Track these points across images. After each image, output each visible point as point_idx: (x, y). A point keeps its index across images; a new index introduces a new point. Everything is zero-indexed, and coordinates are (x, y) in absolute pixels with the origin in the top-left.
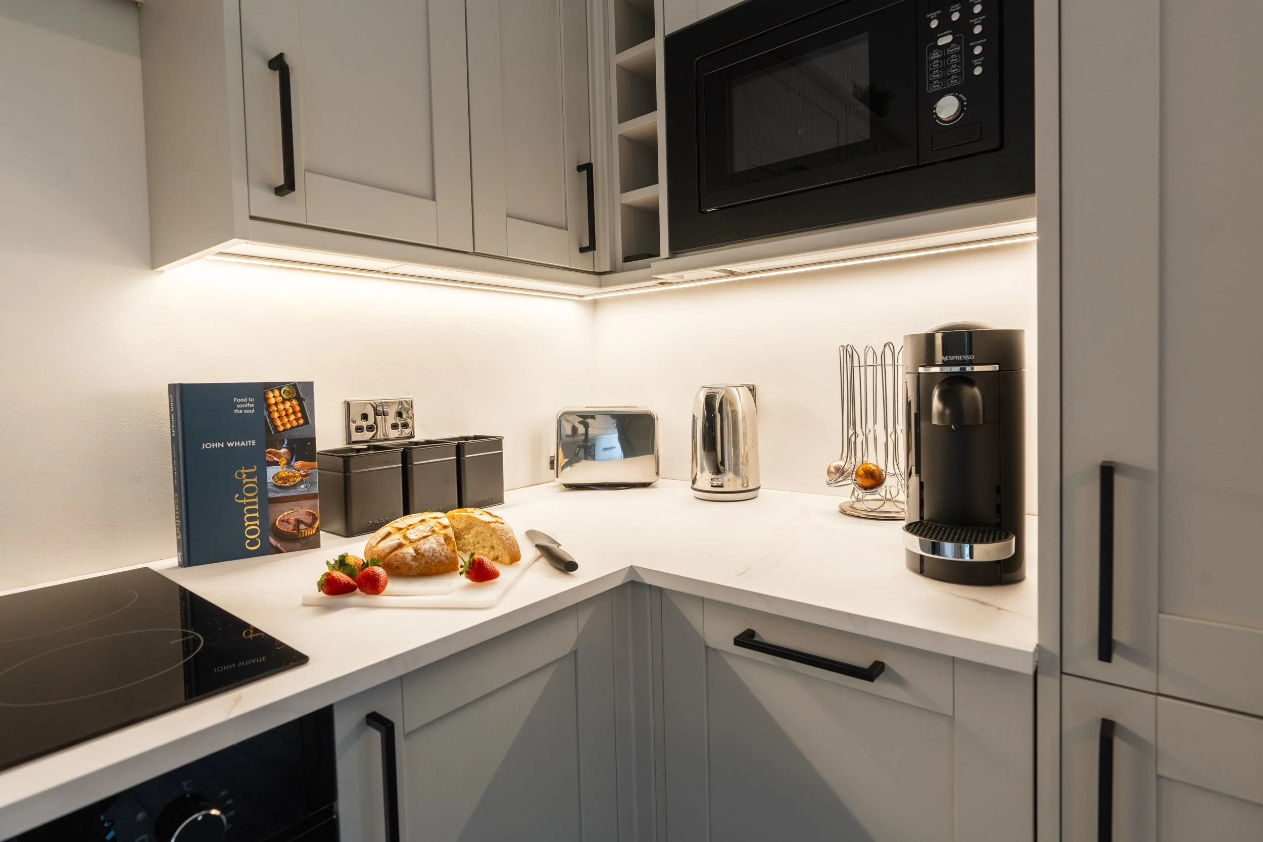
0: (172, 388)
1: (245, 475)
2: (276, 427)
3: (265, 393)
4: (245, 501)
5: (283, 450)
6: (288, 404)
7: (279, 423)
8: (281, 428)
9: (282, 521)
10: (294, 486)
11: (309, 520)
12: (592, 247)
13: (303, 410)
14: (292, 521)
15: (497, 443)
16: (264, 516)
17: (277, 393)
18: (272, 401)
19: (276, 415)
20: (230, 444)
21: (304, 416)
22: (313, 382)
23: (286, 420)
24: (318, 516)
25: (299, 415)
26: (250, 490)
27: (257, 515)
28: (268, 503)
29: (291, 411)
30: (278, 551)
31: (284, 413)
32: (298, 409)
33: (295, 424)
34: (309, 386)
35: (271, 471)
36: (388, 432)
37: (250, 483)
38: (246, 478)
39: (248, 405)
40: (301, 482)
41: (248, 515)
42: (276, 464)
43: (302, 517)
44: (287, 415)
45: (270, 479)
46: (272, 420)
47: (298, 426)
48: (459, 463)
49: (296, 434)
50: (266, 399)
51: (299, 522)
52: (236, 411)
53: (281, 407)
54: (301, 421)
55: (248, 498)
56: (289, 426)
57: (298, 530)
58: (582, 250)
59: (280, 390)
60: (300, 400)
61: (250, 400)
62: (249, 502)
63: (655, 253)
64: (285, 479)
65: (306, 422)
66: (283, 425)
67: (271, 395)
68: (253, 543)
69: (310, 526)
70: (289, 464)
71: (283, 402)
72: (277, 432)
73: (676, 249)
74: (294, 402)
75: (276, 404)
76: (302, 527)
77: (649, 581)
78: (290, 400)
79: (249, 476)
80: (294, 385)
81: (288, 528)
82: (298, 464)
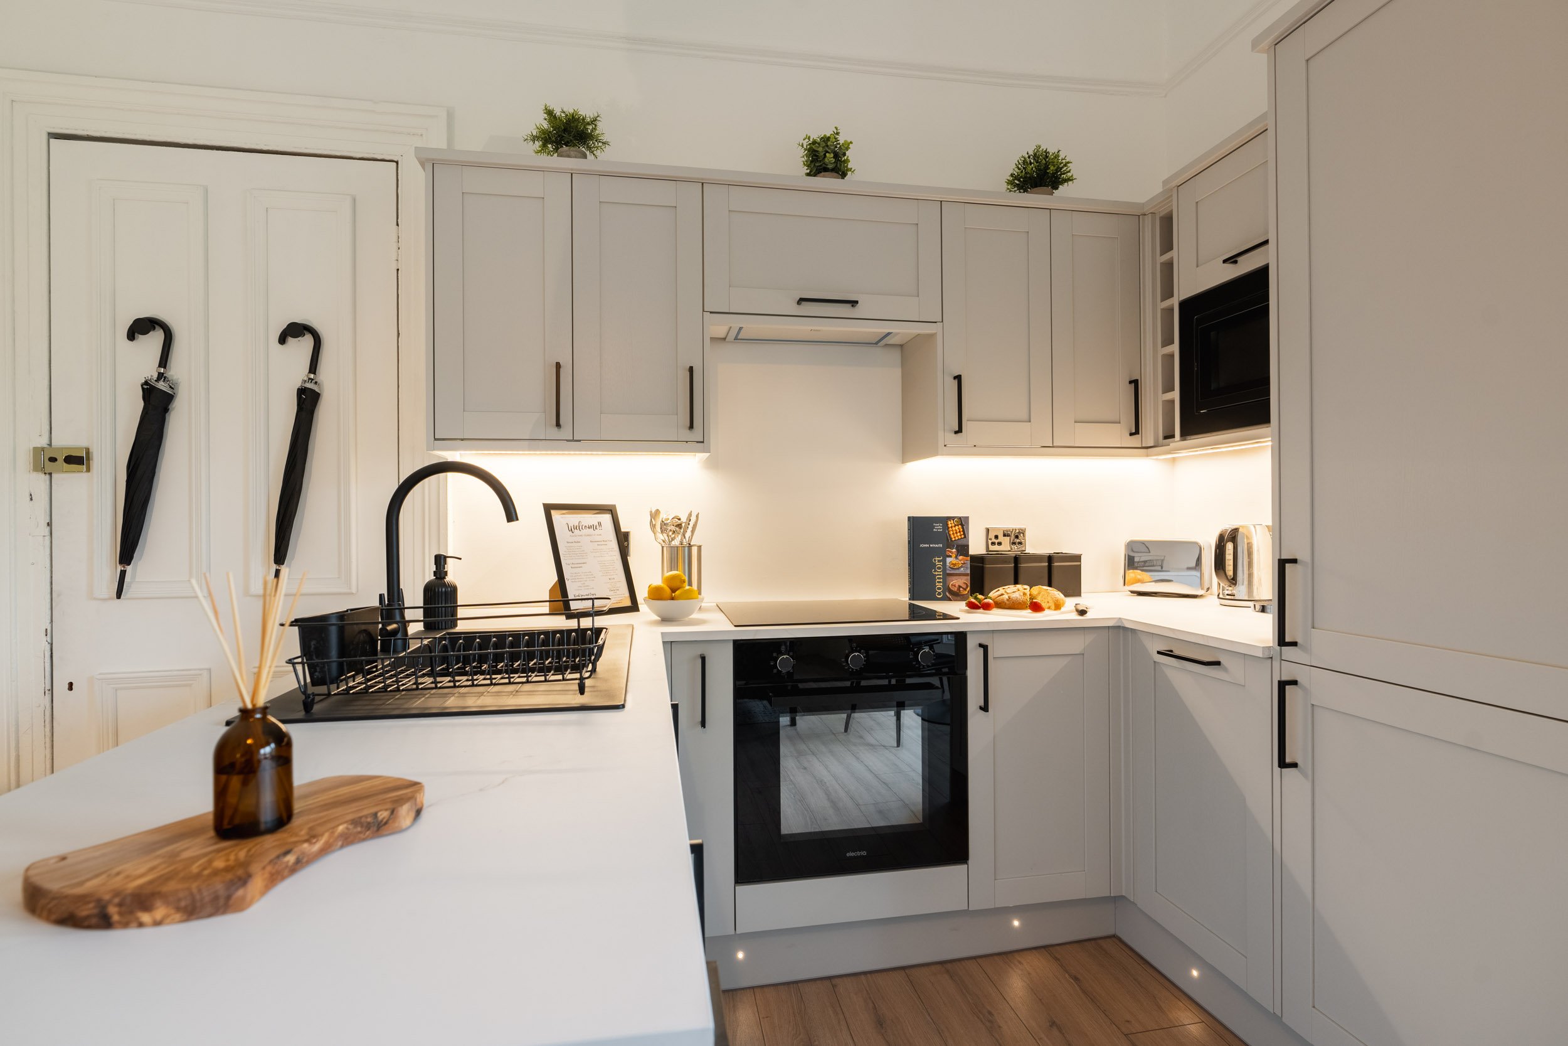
0: (909, 518)
1: (937, 560)
2: (951, 538)
3: (947, 522)
4: (937, 573)
5: (954, 550)
6: (957, 527)
7: (952, 536)
8: (953, 539)
9: (952, 585)
10: (958, 569)
11: (964, 586)
12: (1137, 432)
13: (963, 531)
14: (957, 586)
15: (1078, 558)
16: (944, 582)
17: (952, 521)
18: (950, 526)
19: (951, 533)
20: (931, 546)
21: (964, 534)
22: (969, 517)
23: (956, 535)
24: (969, 585)
25: (962, 533)
26: (939, 568)
27: (941, 580)
28: (946, 575)
29: (958, 531)
30: (950, 600)
31: (955, 532)
32: (961, 530)
33: (960, 537)
34: (967, 518)
35: (949, 560)
36: (1006, 546)
37: (939, 565)
38: (938, 562)
39: (939, 527)
40: (962, 567)
41: (938, 580)
42: (950, 556)
43: (961, 585)
45: (948, 564)
46: (950, 535)
47: (961, 538)
48: (1050, 568)
49: (960, 543)
50: (947, 524)
51: (960, 587)
52: (934, 530)
53: (954, 529)
54: (963, 536)
55: (938, 572)
56: (957, 538)
57: (960, 591)
58: (1131, 434)
59: (953, 520)
60: (962, 525)
61: (941, 525)
62: (938, 573)
63: (1173, 436)
64: (954, 565)
65: (965, 537)
66: (955, 537)
67: (949, 522)
68: (939, 594)
69: (965, 589)
70: (956, 557)
71: (955, 526)
72: (952, 541)
73: (1185, 434)
74: (960, 526)
75: (952, 527)
76: (961, 589)
77: (1128, 625)
78: (958, 525)
79: (939, 561)
80: (960, 518)
81: (955, 589)
82: (961, 557)
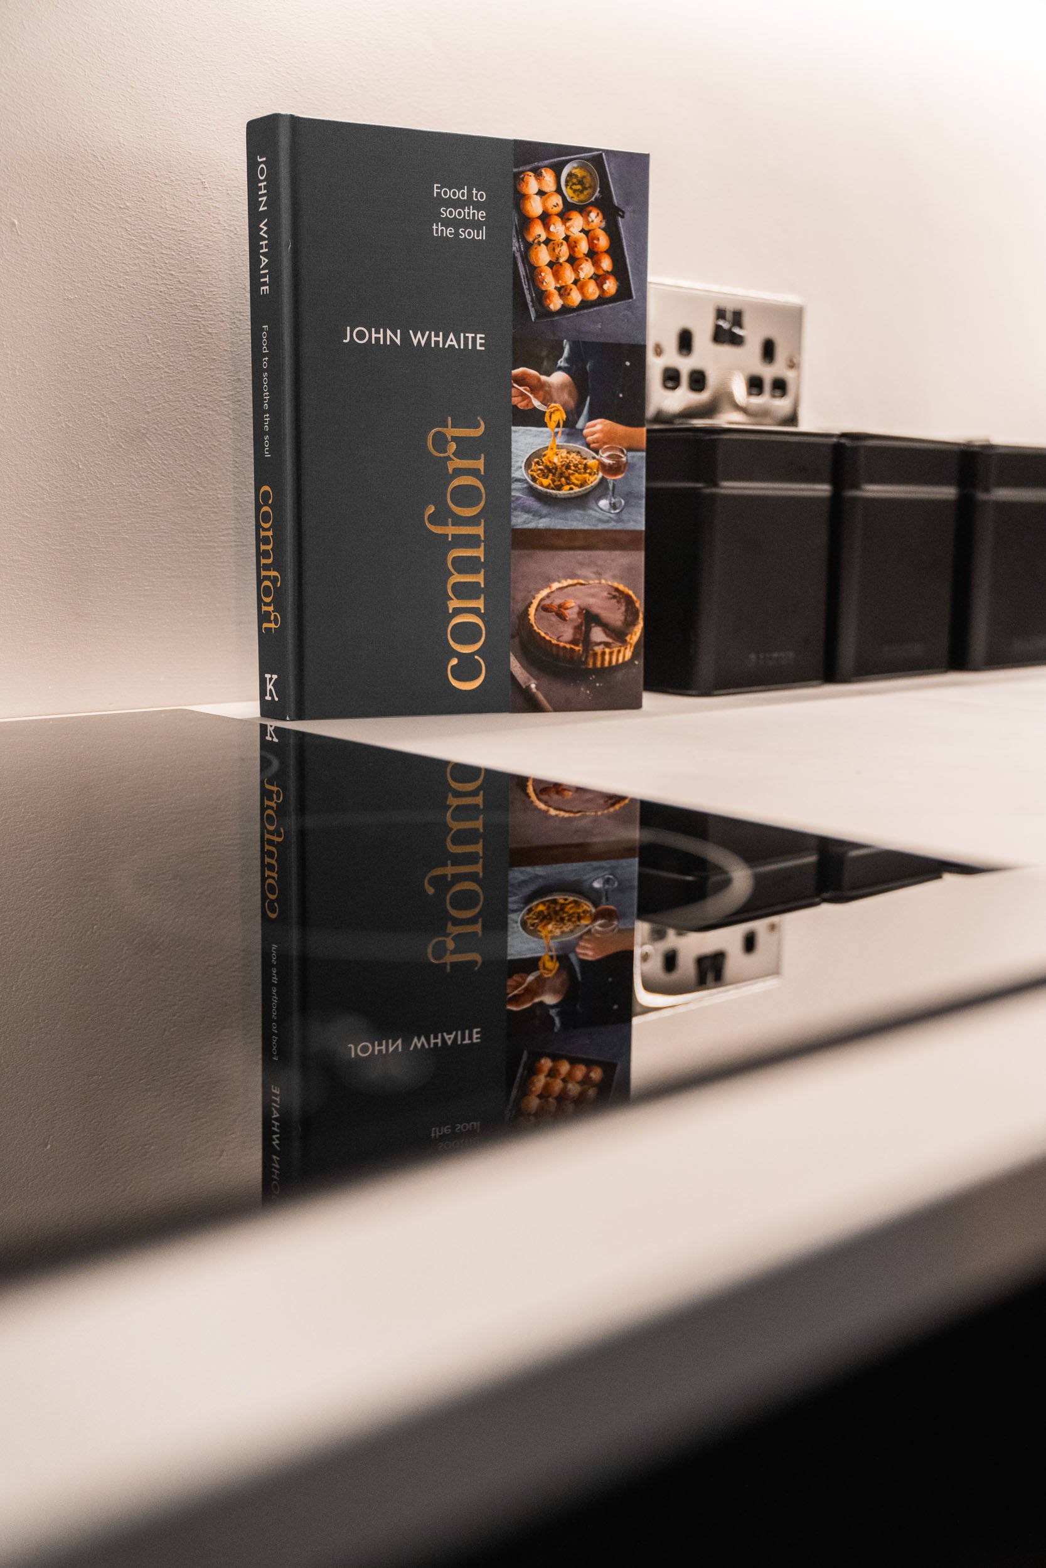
1: (454, 446)
2: (541, 296)
3: (518, 178)
4: (451, 530)
5: (558, 378)
6: (577, 222)
7: (549, 283)
8: (556, 304)
9: (544, 608)
10: (582, 501)
11: (615, 616)
13: (616, 251)
14: (572, 613)
16: (498, 588)
17: (549, 177)
18: (535, 207)
19: (543, 256)
20: (418, 339)
21: (620, 271)
22: (647, 156)
23: (569, 275)
24: (640, 605)
25: (606, 264)
26: (465, 496)
27: (479, 578)
28: (509, 544)
29: (583, 247)
30: (530, 705)
31: (564, 252)
32: (603, 242)
33: (593, 292)
34: (637, 164)
37: (467, 472)
38: (458, 454)
39: (468, 213)
40: (601, 488)
41: (457, 578)
42: (535, 419)
43: (599, 604)
44: (573, 260)
45: (519, 471)
46: (533, 271)
47: (602, 300)
49: (595, 328)
50: (520, 198)
51: (589, 618)
52: (437, 229)
53: (558, 229)
54: (611, 286)
55: (459, 521)
56: (576, 298)
57: (587, 642)
59: (557, 169)
60: (611, 213)
61: (480, 196)
62: (462, 535)
64: (559, 473)
65: (624, 292)
66: (563, 291)
67: (532, 185)
68: (467, 669)
69: (619, 635)
70: (570, 427)
71: (564, 216)
72: (545, 313)
74: (595, 217)
75: (545, 218)
76: (598, 635)
78: (582, 209)
79: (466, 448)
80: (596, 160)
81: (561, 635)
82: (597, 428)
